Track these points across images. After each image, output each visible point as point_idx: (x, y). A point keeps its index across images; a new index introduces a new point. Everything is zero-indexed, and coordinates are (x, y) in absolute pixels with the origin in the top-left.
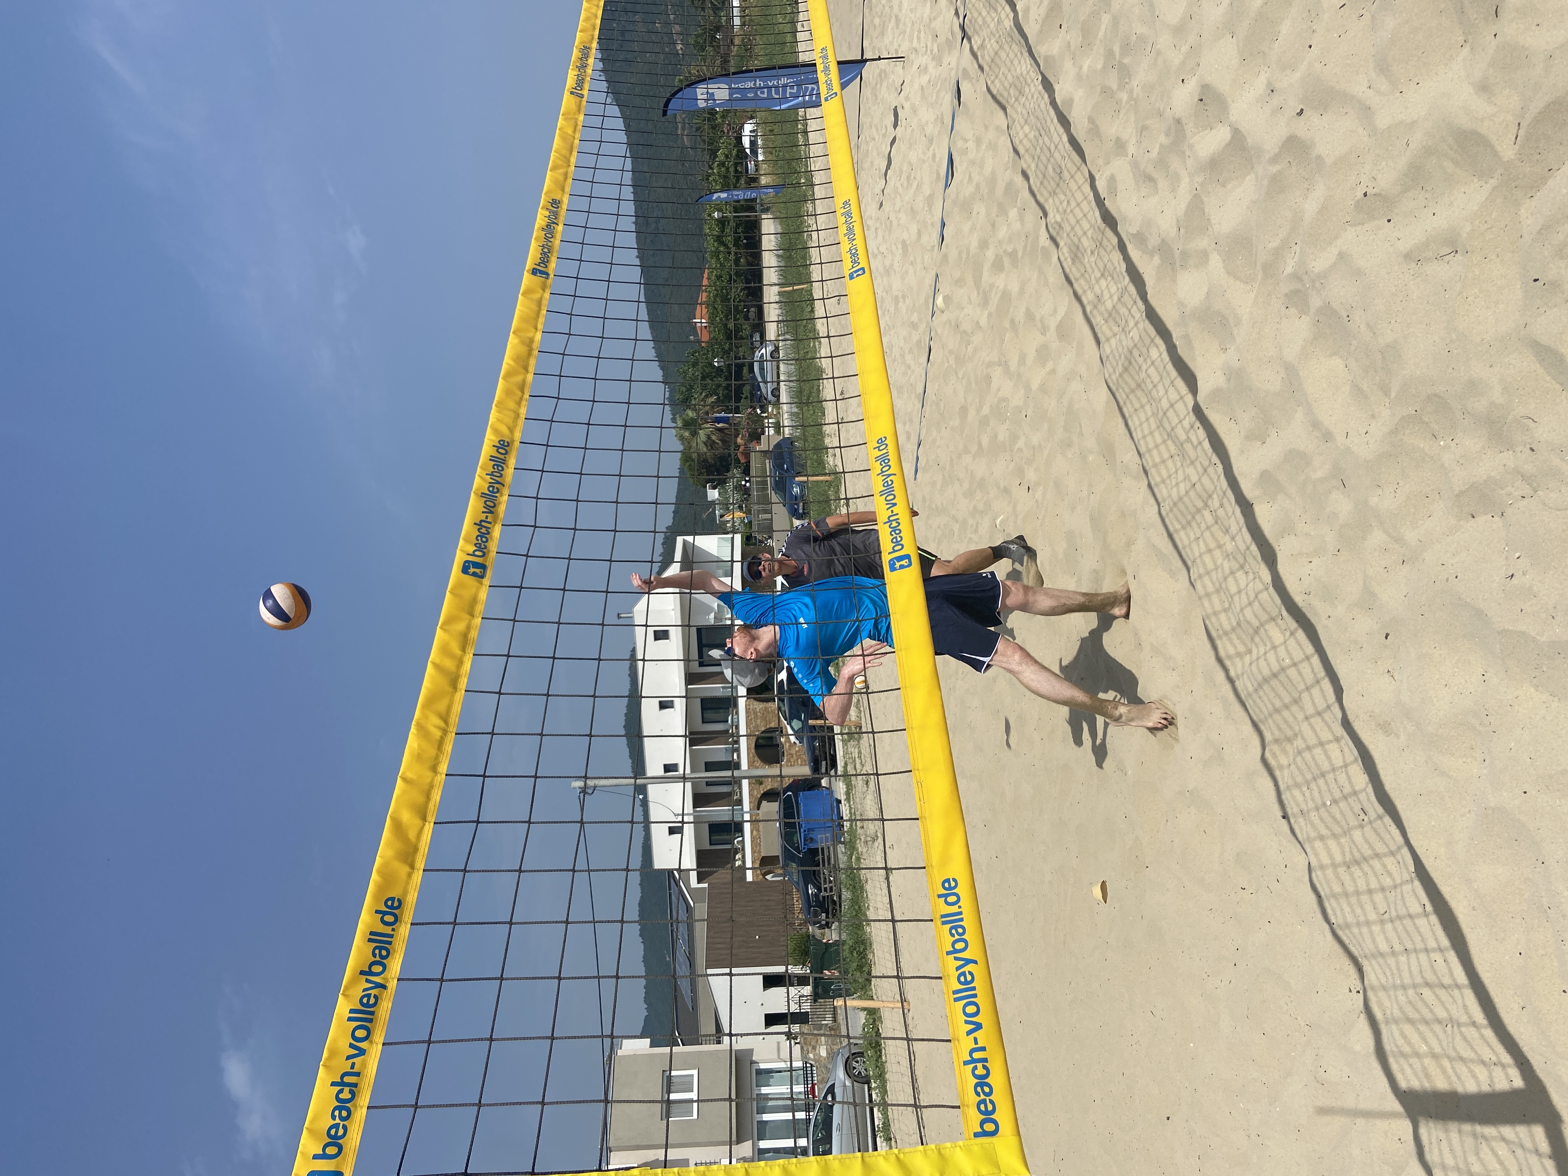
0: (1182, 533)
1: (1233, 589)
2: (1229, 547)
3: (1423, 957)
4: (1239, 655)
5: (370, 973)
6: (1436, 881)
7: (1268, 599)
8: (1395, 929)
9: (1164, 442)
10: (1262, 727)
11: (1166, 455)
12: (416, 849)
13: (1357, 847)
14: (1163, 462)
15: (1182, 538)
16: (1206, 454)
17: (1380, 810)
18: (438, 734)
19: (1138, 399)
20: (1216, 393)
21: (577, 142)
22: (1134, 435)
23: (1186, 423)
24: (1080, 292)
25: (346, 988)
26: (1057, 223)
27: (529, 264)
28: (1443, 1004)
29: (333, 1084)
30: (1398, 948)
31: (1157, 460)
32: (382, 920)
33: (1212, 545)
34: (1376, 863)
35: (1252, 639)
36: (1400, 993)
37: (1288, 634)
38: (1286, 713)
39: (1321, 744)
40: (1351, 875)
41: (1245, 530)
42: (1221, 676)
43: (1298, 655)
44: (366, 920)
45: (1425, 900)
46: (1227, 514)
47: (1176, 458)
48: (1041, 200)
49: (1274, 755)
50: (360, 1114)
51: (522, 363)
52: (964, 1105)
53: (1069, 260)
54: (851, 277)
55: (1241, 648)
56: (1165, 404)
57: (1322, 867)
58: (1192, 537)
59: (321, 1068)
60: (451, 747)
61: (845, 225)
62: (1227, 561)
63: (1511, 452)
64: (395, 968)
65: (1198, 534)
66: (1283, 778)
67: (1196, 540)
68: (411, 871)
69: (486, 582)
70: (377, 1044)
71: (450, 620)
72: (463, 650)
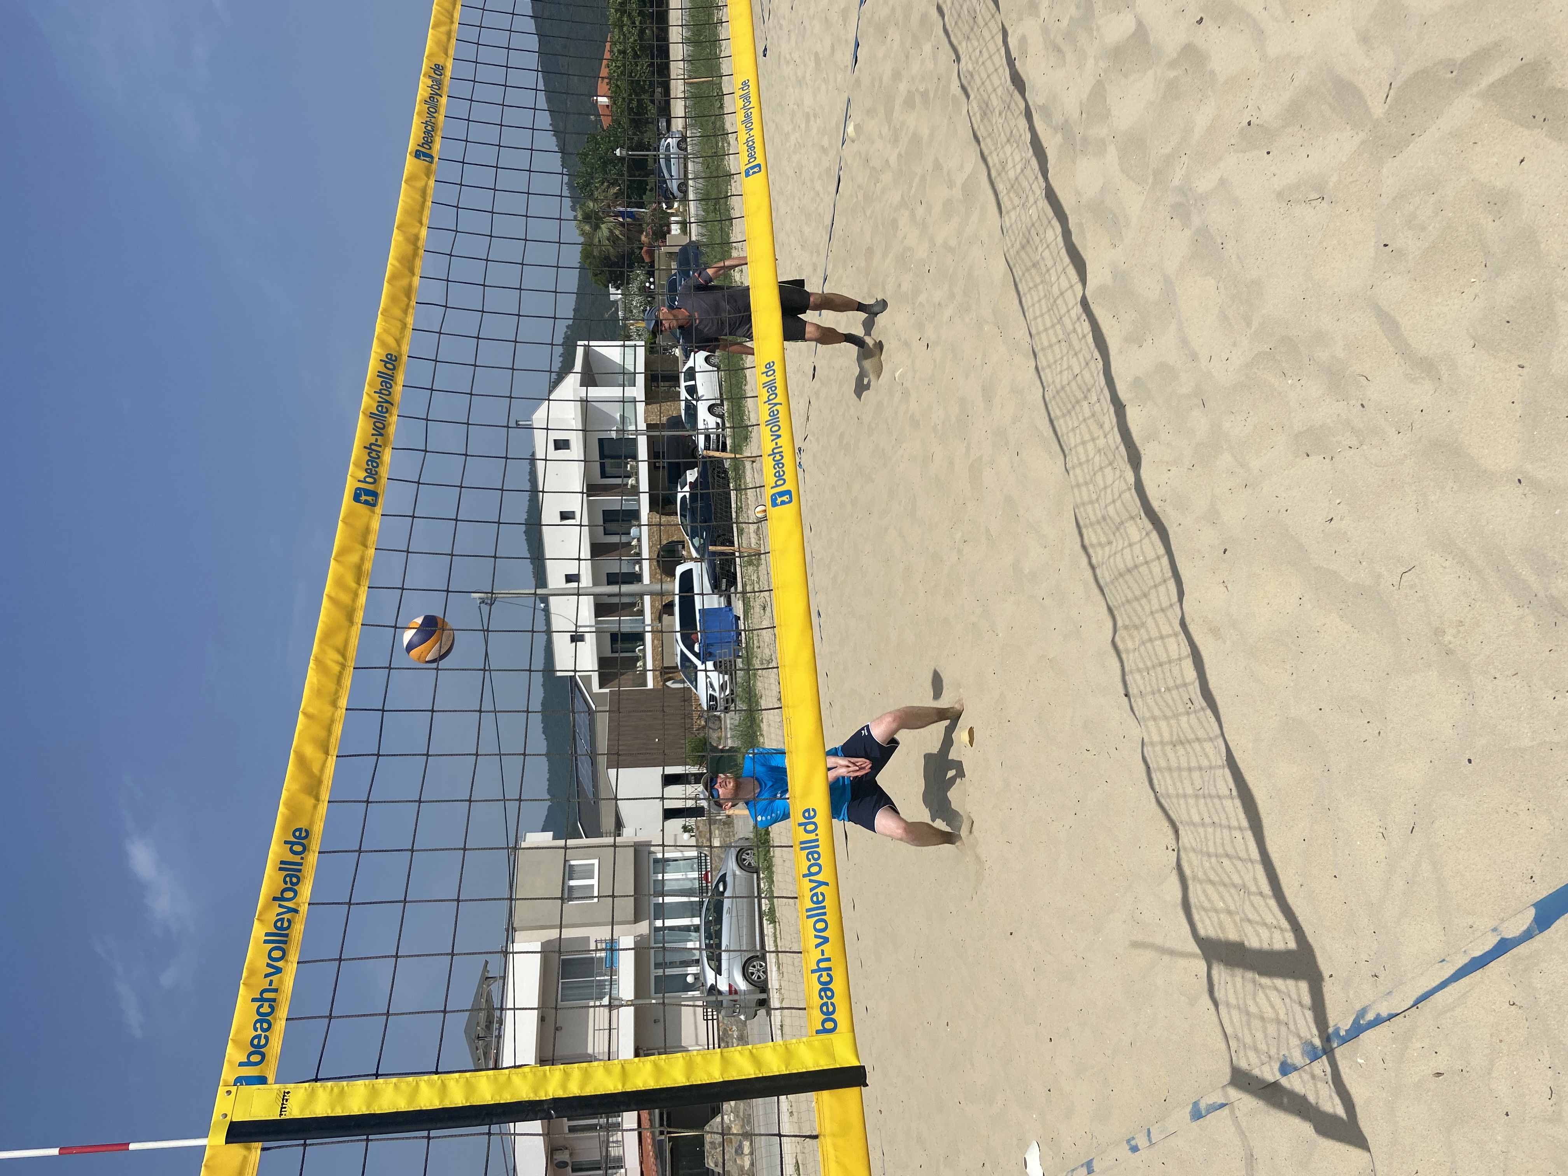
0: (1062, 421)
1: (1101, 484)
2: (1101, 442)
3: (1226, 832)
4: (1101, 544)
5: (282, 899)
6: (1243, 771)
7: (1130, 499)
8: (1206, 804)
9: (1053, 326)
10: (1116, 613)
11: (1054, 340)
12: (320, 782)
13: (1182, 731)
14: (1051, 346)
15: (1060, 425)
16: (1089, 348)
17: (1204, 704)
18: (336, 668)
19: (1032, 278)
20: (1103, 290)
22: (1027, 314)
23: (1073, 313)
24: (986, 152)
25: (260, 914)
26: (968, 71)
27: (412, 146)
28: (1238, 872)
29: (254, 1000)
30: (1207, 820)
31: (1046, 344)
32: (291, 849)
34: (1197, 746)
35: (1114, 534)
36: (1205, 859)
37: (1144, 533)
38: (1136, 604)
39: (1162, 638)
40: (1176, 753)
41: (1116, 429)
42: (1084, 561)
43: (1151, 555)
44: (276, 850)
45: (1232, 785)
46: (1102, 410)
47: (1063, 343)
48: (955, 42)
49: (1123, 640)
50: (280, 1025)
51: (408, 264)
52: (809, 1007)
53: (978, 115)
54: (747, 175)
55: (1103, 540)
56: (1055, 290)
57: (1152, 744)
58: (1070, 426)
59: (242, 986)
60: (350, 681)
61: (743, 111)
62: (1098, 455)
63: (1346, 403)
64: (305, 894)
65: (1076, 424)
66: (1128, 661)
67: (1073, 429)
68: (316, 802)
69: (378, 510)
70: (292, 963)
71: (343, 551)
72: (358, 583)
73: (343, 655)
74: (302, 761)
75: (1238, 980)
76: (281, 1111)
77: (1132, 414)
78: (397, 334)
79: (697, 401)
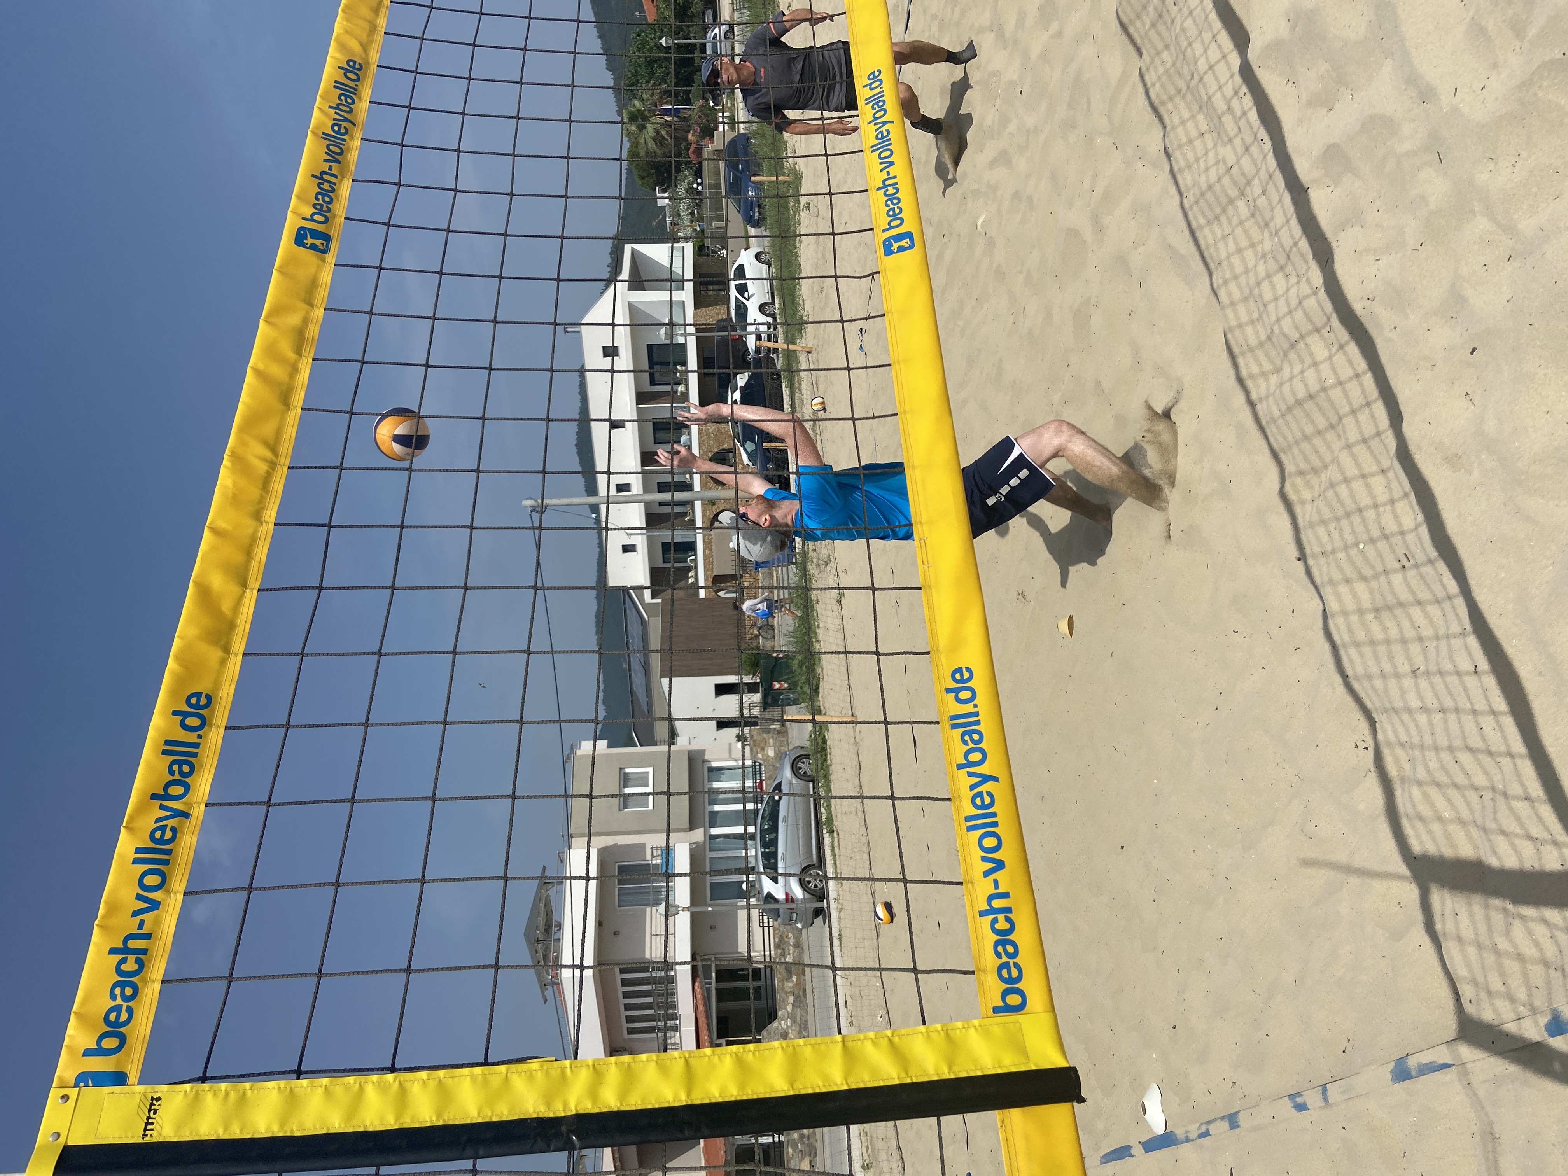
0: (1207, 231)
1: (1268, 295)
2: (1269, 244)
3: (1467, 719)
4: (1264, 374)
5: (167, 797)
7: (1316, 304)
8: (1432, 684)
10: (1283, 457)
11: (1194, 133)
12: (232, 626)
13: (1392, 592)
14: (1190, 142)
15: (1206, 236)
16: (1252, 128)
18: (262, 467)
20: (1275, 46)
23: (1228, 88)
25: (131, 819)
28: (1484, 771)
29: (113, 951)
30: (1432, 705)
31: (1184, 140)
32: (183, 724)
33: (1244, 243)
34: (1414, 611)
35: (1287, 357)
36: (1428, 753)
37: (1336, 347)
38: (1317, 440)
39: (1363, 476)
40: (1381, 621)
42: (1241, 398)
43: (1346, 373)
44: (160, 725)
46: (1270, 203)
47: (1207, 136)
49: (1297, 491)
50: (152, 991)
52: (980, 970)
55: (1267, 366)
56: (1202, 65)
57: (1342, 613)
58: (1219, 234)
59: (96, 930)
60: (282, 486)
62: (1262, 262)
64: (202, 789)
65: (1227, 232)
66: (1305, 512)
67: (1224, 237)
68: (226, 656)
69: (331, 258)
70: (176, 893)
71: (277, 310)
72: (299, 352)
73: (273, 447)
74: (205, 592)
75: (1478, 909)
76: (145, 1130)
77: (1321, 197)
78: (364, 38)
79: (748, 300)
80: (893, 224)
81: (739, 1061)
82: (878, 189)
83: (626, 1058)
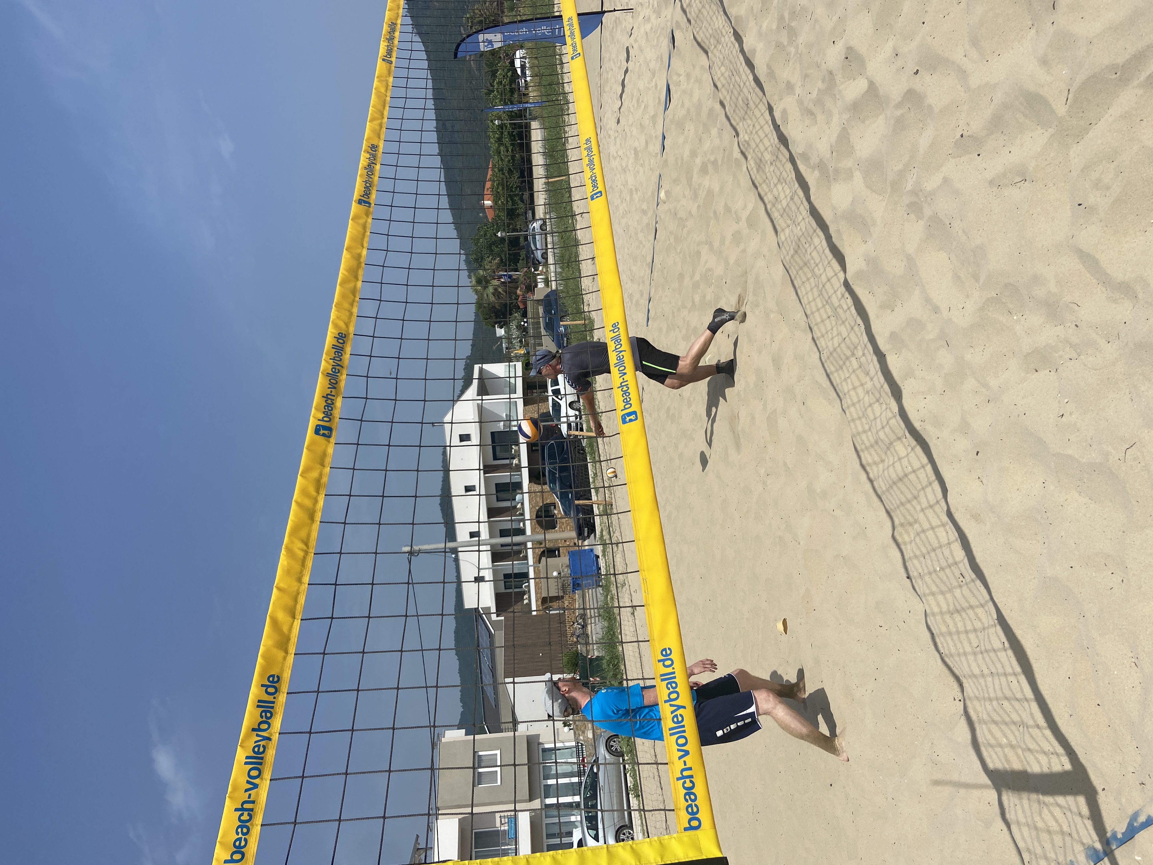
0: (836, 375)
1: (871, 417)
2: (869, 385)
3: (1003, 679)
4: (876, 463)
6: (1012, 626)
7: (896, 423)
8: (983, 658)
9: (824, 306)
10: (893, 514)
11: (825, 316)
12: (288, 639)
13: (957, 601)
14: (823, 321)
15: (835, 378)
16: (853, 317)
17: (974, 576)
18: (301, 554)
19: (805, 274)
20: (859, 274)
21: (388, 99)
22: (802, 301)
23: (839, 293)
24: (762, 194)
25: (243, 741)
26: (745, 141)
27: (356, 196)
28: (1017, 711)
30: (986, 672)
31: (819, 320)
34: (970, 612)
35: (886, 453)
36: (988, 703)
37: (910, 449)
38: (908, 506)
39: (932, 528)
40: (954, 620)
41: (880, 373)
42: (864, 477)
43: (916, 464)
44: (255, 692)
45: (1004, 639)
46: (867, 361)
47: (832, 318)
48: (734, 123)
49: (901, 535)
50: (256, 830)
51: (354, 273)
52: (677, 809)
53: (755, 169)
54: (592, 199)
55: (877, 459)
56: (824, 278)
57: (934, 614)
58: (843, 377)
59: (227, 799)
60: (311, 564)
61: (587, 158)
62: (867, 395)
63: (1063, 327)
64: (276, 726)
65: (847, 376)
66: (906, 550)
67: (845, 380)
68: (286, 655)
69: (333, 440)
70: (266, 780)
71: (307, 470)
72: (318, 492)
73: (306, 544)
74: (275, 623)
75: (1025, 802)
77: (892, 361)
78: (346, 320)
79: (561, 400)
80: (626, 407)
81: (554, 858)
82: (618, 388)
83: (496, 859)
